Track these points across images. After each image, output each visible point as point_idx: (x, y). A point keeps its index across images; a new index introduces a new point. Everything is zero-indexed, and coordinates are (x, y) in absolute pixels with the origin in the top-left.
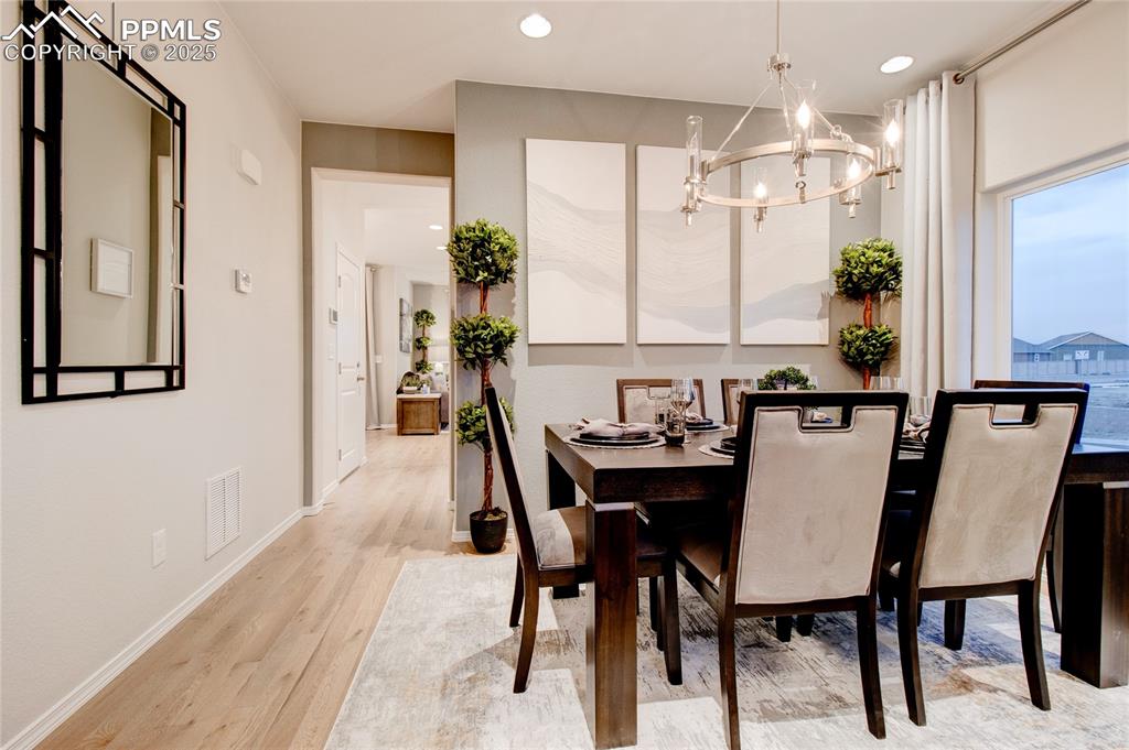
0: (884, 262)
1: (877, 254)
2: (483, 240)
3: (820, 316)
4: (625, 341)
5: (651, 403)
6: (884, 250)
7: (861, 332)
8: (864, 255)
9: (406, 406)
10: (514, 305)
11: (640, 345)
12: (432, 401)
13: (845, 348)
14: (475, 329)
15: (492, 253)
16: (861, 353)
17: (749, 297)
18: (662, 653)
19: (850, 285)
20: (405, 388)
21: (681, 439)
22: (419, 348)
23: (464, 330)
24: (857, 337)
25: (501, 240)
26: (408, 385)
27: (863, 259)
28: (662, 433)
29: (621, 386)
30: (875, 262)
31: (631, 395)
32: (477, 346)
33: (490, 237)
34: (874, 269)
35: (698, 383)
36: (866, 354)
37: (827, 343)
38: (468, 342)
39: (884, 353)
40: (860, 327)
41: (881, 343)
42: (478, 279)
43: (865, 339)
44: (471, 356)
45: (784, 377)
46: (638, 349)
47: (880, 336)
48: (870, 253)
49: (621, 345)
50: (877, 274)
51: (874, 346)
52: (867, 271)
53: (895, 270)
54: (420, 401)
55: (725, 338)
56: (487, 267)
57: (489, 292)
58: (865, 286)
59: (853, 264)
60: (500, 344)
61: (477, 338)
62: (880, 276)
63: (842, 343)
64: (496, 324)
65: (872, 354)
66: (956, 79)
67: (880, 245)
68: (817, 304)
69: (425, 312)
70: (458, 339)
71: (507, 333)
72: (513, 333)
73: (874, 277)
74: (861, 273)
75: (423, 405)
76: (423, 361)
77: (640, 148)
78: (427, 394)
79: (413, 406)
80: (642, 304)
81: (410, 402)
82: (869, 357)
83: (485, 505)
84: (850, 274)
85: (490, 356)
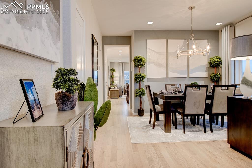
0: (218, 61)
2: (140, 59)
3: (206, 71)
4: (166, 77)
5: (172, 88)
6: (218, 59)
7: (214, 75)
9: (112, 91)
10: (144, 71)
11: (169, 78)
12: (118, 90)
13: (211, 78)
14: (139, 76)
15: (142, 62)
16: (213, 78)
17: (191, 68)
18: (175, 127)
19: (212, 65)
20: (111, 87)
21: (177, 93)
22: (111, 78)
23: (137, 76)
24: (213, 76)
25: (143, 59)
26: (112, 87)
27: (214, 60)
28: (174, 93)
29: (166, 86)
30: (216, 61)
31: (168, 87)
32: (139, 79)
33: (141, 59)
34: (216, 62)
35: (180, 85)
36: (215, 79)
37: (207, 77)
38: (138, 78)
39: (219, 79)
40: (214, 74)
41: (218, 77)
42: (139, 67)
43: (214, 76)
44: (138, 80)
45: (194, 83)
46: (168, 78)
47: (217, 76)
48: (215, 59)
49: (165, 78)
50: (217, 63)
51: (216, 77)
52: (215, 63)
53: (221, 62)
54: (115, 90)
55: (186, 76)
56: (141, 64)
57: (141, 69)
58: (214, 66)
59: (212, 61)
60: (143, 78)
61: (139, 77)
62: (217, 64)
63: (211, 77)
64: (143, 75)
65: (216, 79)
66: (231, 27)
67: (217, 57)
68: (205, 69)
69: (113, 69)
70: (136, 77)
71: (144, 76)
72: (145, 76)
73: (216, 64)
74: (213, 63)
75: (115, 91)
76: (112, 81)
77: (168, 40)
78: (116, 89)
79: (113, 92)
80: (169, 70)
81: (113, 91)
82: (215, 80)
83: (140, 108)
84: (211, 63)
85: (141, 80)
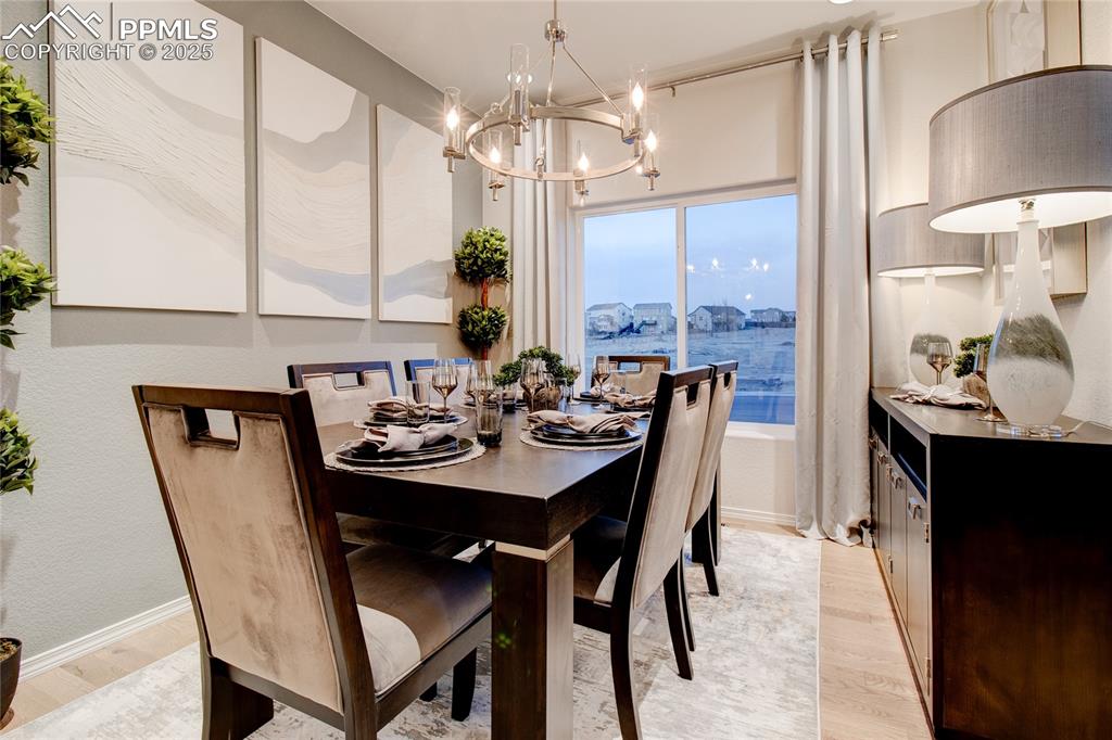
1: (498, 242)
3: (447, 296)
4: (242, 310)
8: (488, 241)
11: (262, 316)
17: (388, 268)
19: (475, 268)
24: (481, 317)
27: (487, 245)
30: (496, 249)
34: (497, 256)
36: (489, 334)
37: (450, 322)
40: (484, 308)
43: (489, 319)
46: (258, 322)
48: (493, 241)
50: (498, 261)
51: (496, 326)
52: (491, 256)
58: (487, 272)
59: (480, 249)
62: (501, 263)
67: (501, 234)
68: (444, 282)
74: (487, 257)
84: (477, 257)
